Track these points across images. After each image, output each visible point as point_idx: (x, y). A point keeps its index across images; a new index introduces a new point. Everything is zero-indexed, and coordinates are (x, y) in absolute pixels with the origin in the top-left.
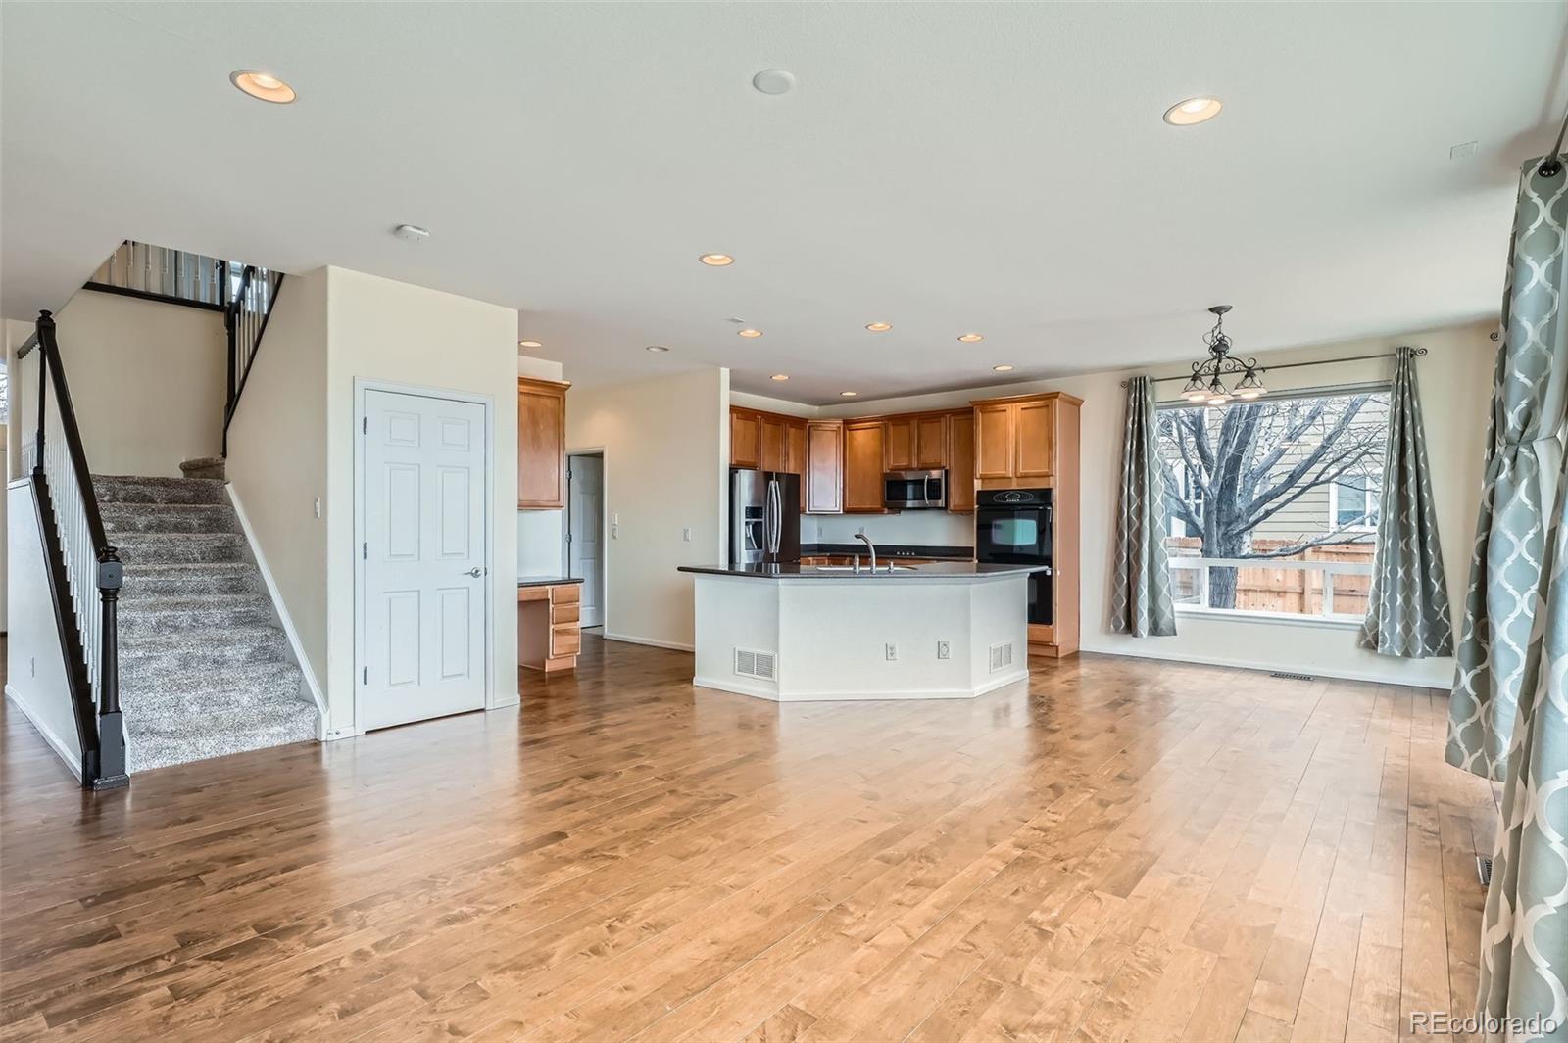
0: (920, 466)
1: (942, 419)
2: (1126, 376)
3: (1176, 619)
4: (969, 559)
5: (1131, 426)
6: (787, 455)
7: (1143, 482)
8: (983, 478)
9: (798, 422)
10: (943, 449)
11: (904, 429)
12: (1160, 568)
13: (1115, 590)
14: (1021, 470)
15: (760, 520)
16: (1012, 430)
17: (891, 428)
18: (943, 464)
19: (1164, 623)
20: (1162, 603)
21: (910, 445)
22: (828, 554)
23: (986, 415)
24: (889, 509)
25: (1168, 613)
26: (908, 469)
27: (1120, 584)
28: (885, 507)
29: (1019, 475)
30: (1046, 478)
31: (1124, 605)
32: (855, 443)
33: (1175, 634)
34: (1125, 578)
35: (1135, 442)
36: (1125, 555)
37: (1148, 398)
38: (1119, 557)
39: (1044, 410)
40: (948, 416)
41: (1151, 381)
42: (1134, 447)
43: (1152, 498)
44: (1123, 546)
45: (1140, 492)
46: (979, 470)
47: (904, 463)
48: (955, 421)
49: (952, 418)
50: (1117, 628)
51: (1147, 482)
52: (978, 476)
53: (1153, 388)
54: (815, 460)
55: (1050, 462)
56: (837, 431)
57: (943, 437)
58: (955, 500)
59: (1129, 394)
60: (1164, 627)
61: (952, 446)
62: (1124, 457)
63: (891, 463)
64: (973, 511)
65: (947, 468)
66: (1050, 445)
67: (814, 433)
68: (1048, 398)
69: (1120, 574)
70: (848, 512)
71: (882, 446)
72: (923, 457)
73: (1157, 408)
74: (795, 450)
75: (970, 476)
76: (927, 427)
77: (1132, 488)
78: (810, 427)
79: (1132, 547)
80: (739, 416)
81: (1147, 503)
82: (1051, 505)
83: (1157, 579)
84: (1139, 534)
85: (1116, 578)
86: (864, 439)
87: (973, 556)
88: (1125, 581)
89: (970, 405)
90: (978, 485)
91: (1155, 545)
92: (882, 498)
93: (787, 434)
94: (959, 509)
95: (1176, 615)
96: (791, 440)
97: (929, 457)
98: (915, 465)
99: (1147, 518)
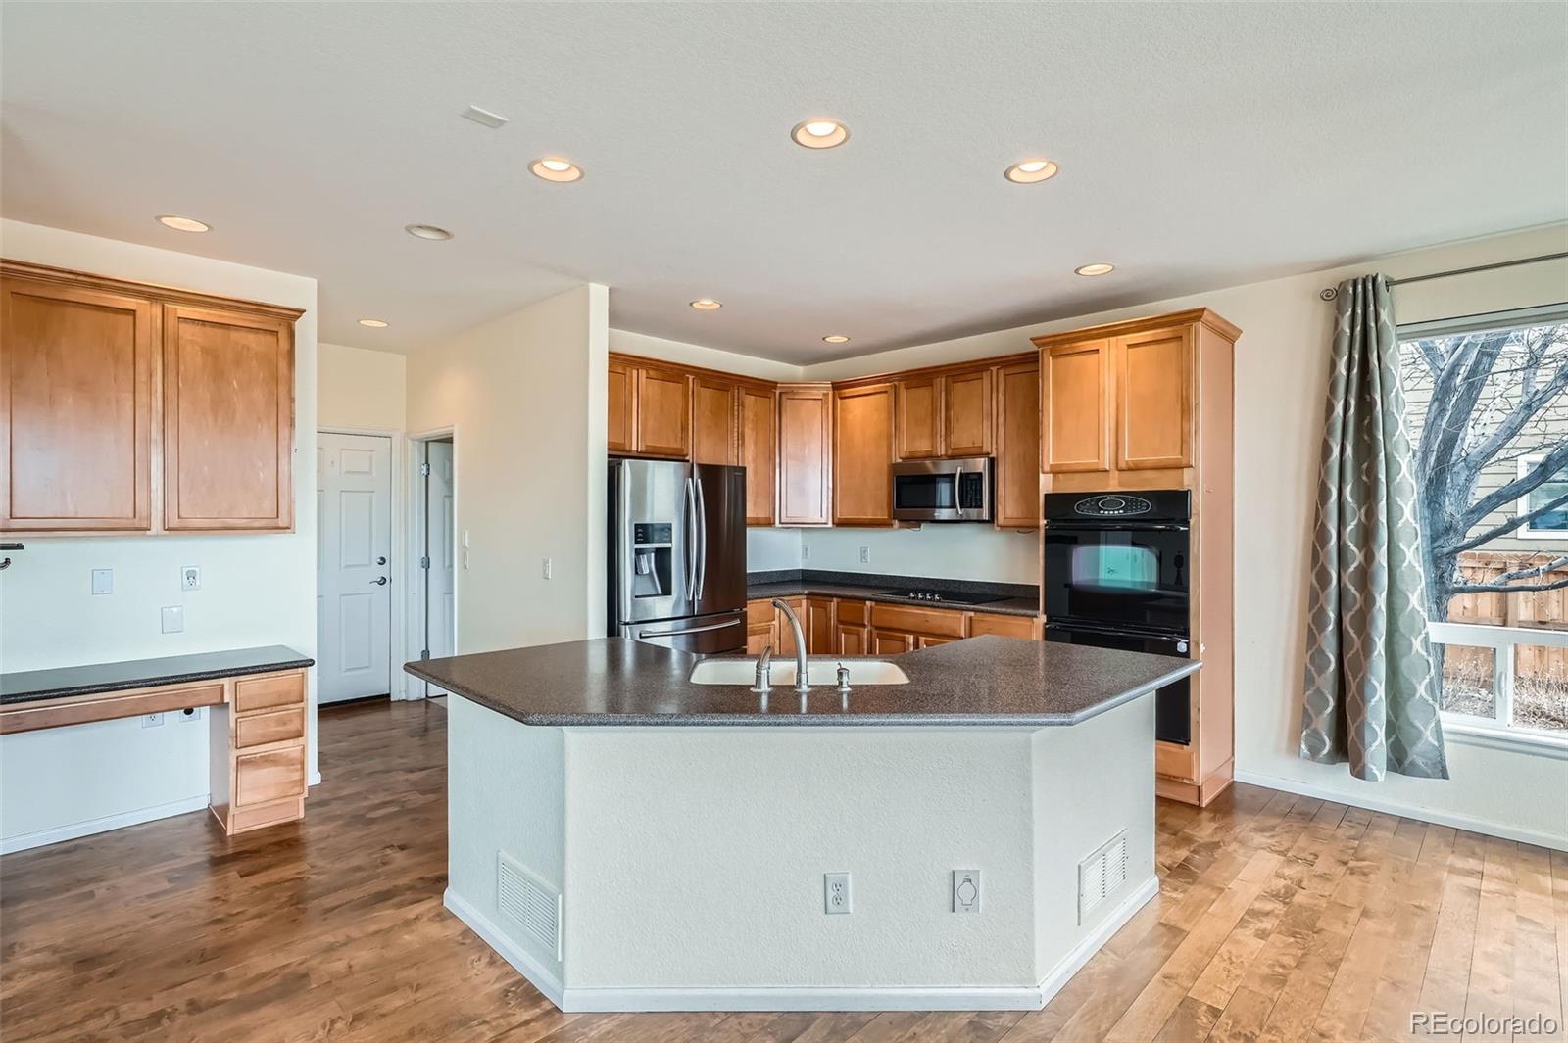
0: (949, 453)
1: (984, 374)
2: (1331, 279)
3: (1446, 745)
4: (1030, 612)
5: (1344, 372)
6: (741, 437)
7: (1375, 480)
8: (1056, 472)
9: (763, 388)
10: (986, 424)
11: (923, 393)
12: (1411, 645)
13: (1309, 680)
14: (1127, 457)
15: (667, 545)
16: (1109, 384)
17: (903, 393)
18: (984, 451)
19: (1416, 754)
20: (1414, 714)
21: (933, 419)
22: (806, 592)
23: (1062, 361)
24: (901, 521)
25: (1429, 736)
26: (930, 456)
27: (1321, 670)
28: (894, 519)
29: (1122, 465)
30: (1180, 471)
31: (1329, 709)
32: (850, 417)
33: (1445, 776)
34: (1332, 659)
35: (1353, 402)
36: (1332, 615)
37: (1384, 316)
38: (1318, 620)
39: (1172, 345)
40: (994, 369)
41: (1387, 284)
42: (1352, 411)
43: (1394, 508)
44: (1327, 600)
45: (1368, 494)
46: (1049, 457)
47: (923, 446)
48: (1006, 375)
49: (1001, 372)
50: (1314, 752)
51: (1382, 477)
52: (1047, 468)
53: (1391, 296)
54: (789, 444)
55: (1184, 442)
56: (823, 400)
57: (986, 406)
58: (1009, 507)
59: (1340, 311)
60: (1420, 761)
61: (1001, 419)
62: (1329, 431)
63: (902, 449)
64: (1038, 527)
65: (993, 455)
66: (1186, 409)
67: (787, 404)
68: (1181, 323)
69: (1321, 652)
70: (841, 524)
71: (889, 419)
72: (953, 438)
73: (1402, 337)
74: (755, 429)
75: (1031, 467)
76: (960, 389)
77: (1348, 490)
78: (781, 394)
79: (1349, 600)
80: (651, 373)
81: (1383, 518)
82: (1186, 523)
83: (1404, 665)
84: (1365, 577)
85: (1312, 658)
86: (864, 411)
87: (1038, 609)
88: (1333, 666)
89: (1033, 348)
90: (1046, 484)
91: (1399, 602)
92: (889, 505)
93: (742, 405)
94: (1012, 522)
95: (1445, 736)
96: (749, 414)
97: (963, 438)
98: (941, 450)
99: (1384, 548)
